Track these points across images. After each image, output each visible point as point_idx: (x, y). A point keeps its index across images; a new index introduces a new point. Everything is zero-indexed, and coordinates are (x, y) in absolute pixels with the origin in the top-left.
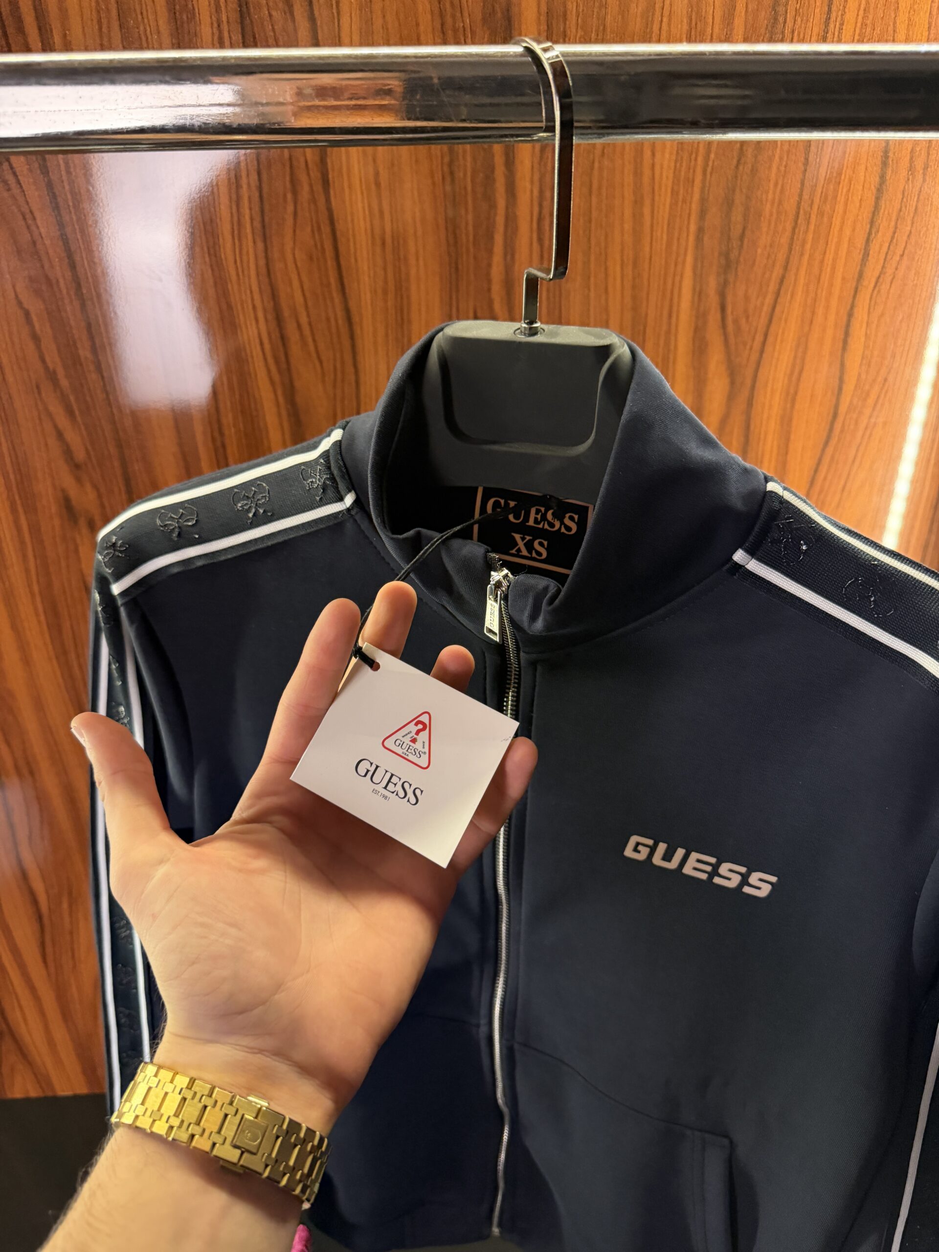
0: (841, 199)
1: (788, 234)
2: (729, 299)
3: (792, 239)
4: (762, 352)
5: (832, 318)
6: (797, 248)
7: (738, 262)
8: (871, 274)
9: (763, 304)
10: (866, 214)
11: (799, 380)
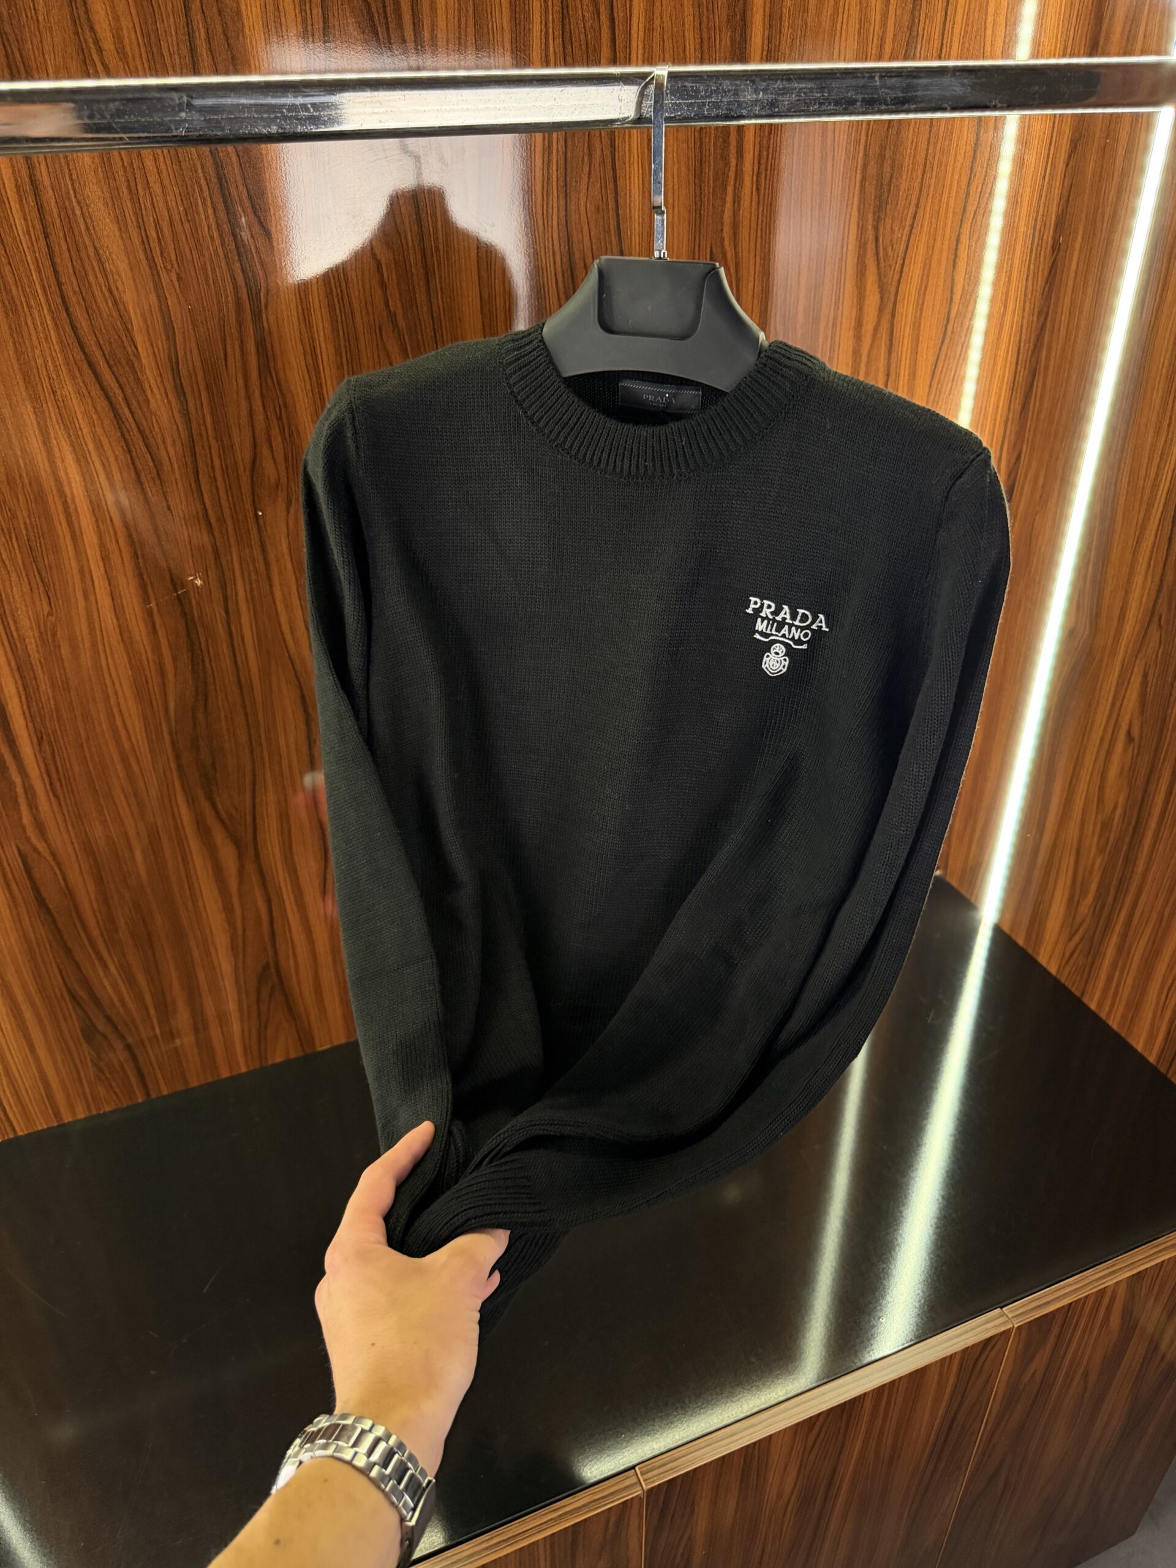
0: (953, 152)
1: (919, 180)
2: (881, 229)
3: (922, 183)
4: (901, 272)
5: (946, 243)
6: (925, 190)
7: (887, 202)
8: (971, 209)
9: (902, 235)
10: (968, 164)
11: (925, 293)
